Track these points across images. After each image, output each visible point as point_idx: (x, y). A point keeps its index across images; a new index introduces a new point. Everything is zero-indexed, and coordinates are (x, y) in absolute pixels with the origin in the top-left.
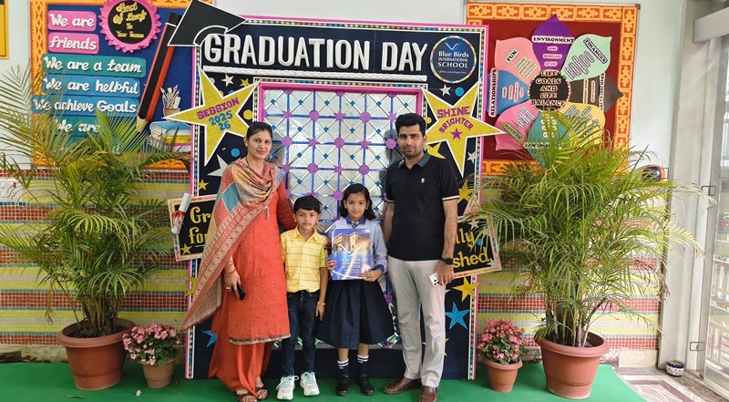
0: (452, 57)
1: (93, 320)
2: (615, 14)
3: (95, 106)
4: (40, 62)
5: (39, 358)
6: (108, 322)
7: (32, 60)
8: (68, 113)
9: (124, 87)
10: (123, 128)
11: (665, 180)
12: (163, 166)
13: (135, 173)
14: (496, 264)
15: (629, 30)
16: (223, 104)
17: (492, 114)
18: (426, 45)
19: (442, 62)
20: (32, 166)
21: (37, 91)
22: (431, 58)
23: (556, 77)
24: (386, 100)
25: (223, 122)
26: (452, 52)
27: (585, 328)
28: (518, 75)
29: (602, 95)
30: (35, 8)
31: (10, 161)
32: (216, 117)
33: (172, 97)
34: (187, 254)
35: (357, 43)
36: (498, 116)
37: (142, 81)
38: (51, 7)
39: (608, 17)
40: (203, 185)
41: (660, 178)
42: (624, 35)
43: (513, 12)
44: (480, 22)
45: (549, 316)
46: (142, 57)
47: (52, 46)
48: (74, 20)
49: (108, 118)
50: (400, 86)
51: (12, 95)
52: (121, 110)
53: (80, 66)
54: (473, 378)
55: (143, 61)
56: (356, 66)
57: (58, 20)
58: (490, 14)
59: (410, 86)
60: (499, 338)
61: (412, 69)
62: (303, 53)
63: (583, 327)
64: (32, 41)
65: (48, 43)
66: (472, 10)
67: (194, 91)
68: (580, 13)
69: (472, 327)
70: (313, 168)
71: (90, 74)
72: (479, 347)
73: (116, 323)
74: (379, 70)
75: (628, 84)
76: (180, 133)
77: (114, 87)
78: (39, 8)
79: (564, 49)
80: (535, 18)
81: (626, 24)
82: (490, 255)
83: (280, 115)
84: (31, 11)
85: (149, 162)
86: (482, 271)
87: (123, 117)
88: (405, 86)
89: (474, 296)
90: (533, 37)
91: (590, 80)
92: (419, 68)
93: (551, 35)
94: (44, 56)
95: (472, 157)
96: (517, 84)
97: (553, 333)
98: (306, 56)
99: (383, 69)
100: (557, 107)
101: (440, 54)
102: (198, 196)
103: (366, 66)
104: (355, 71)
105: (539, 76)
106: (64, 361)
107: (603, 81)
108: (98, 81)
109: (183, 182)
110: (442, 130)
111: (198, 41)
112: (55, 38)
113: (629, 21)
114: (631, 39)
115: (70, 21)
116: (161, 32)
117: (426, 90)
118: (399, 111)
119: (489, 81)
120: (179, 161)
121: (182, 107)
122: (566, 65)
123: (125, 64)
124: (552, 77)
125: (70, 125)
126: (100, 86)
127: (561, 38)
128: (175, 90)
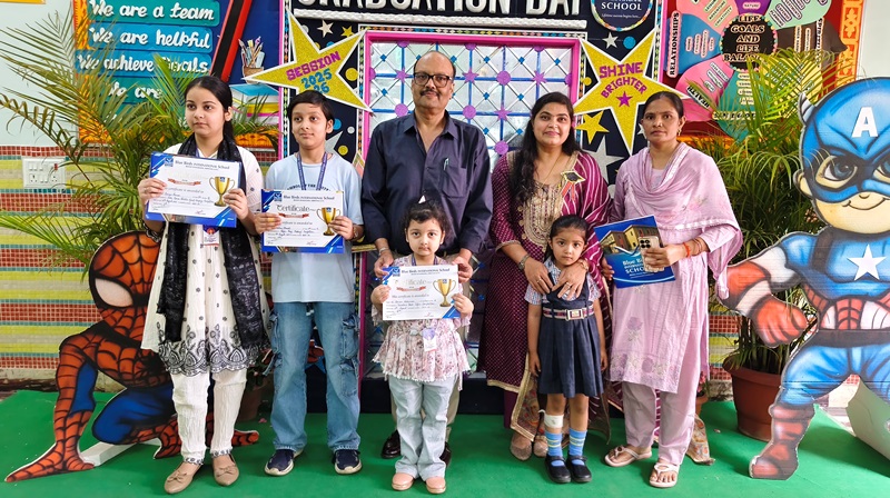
3: (155, 64)
4: (85, 6)
7: (74, 4)
8: (121, 74)
9: (192, 39)
12: (243, 142)
16: (320, 61)
17: (672, 73)
19: (607, 2)
21: (82, 46)
23: (758, 23)
24: (529, 54)
25: (320, 84)
28: (708, 21)
32: (311, 77)
33: (253, 52)
36: (679, 76)
37: (215, 31)
50: (550, 35)
52: (189, 69)
53: (136, 12)
56: (493, 8)
59: (564, 35)
61: (567, 12)
67: (283, 43)
74: (523, 14)
75: (854, 33)
76: (270, 99)
77: (179, 39)
83: (391, 76)
88: (557, 35)
92: (576, 10)
96: (706, 33)
97: (750, 359)
99: (528, 12)
103: (506, 8)
104: (492, 15)
105: (734, 23)
107: (821, 28)
108: (159, 32)
110: (605, 94)
117: (586, 41)
118: (549, 70)
119: (668, 28)
120: (264, 137)
121: (266, 65)
122: (772, 7)
123: (192, 9)
124: (752, 24)
125: (125, 90)
126: (162, 38)
128: (257, 43)
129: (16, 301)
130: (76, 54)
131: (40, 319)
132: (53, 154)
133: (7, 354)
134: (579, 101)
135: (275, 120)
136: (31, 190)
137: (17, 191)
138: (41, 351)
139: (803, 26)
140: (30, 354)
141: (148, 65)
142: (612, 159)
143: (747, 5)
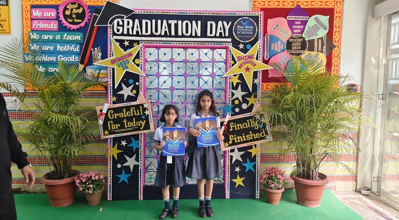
0: (244, 28)
1: (59, 170)
2: (331, 4)
3: (57, 59)
4: (28, 36)
5: (31, 191)
6: (67, 172)
7: (23, 34)
8: (43, 62)
9: (72, 48)
10: (72, 70)
11: (359, 92)
12: (93, 89)
13: (79, 93)
14: (269, 138)
15: (338, 12)
16: (124, 56)
17: (266, 58)
18: (230, 23)
19: (239, 31)
20: (25, 90)
21: (27, 51)
22: (233, 29)
23: (300, 38)
24: (210, 52)
25: (124, 66)
26: (245, 26)
27: (317, 170)
28: (280, 37)
29: (325, 47)
30: (24, 7)
31: (13, 88)
32: (120, 63)
33: (97, 53)
34: (107, 135)
35: (194, 22)
36: (269, 59)
37: (81, 44)
38: (33, 7)
39: (327, 5)
40: (115, 99)
41: (356, 90)
42: (336, 15)
43: (276, 4)
44: (259, 10)
45: (298, 165)
46: (81, 32)
47: (34, 27)
48: (45, 13)
49: (64, 65)
50: (217, 44)
51: (13, 53)
52: (71, 60)
53: (49, 37)
54: (258, 198)
55: (82, 34)
56: (194, 34)
57: (37, 13)
58: (264, 5)
59: (223, 44)
60: (272, 176)
61: (223, 35)
62: (165, 28)
63: (315, 169)
64: (23, 24)
65: (31, 26)
66: (255, 3)
67: (109, 49)
68: (312, 3)
69: (258, 171)
70: (172, 89)
71: (54, 41)
72: (261, 181)
73: (70, 172)
74: (206, 36)
75: (339, 41)
76: (102, 72)
77: (67, 48)
78: (26, 7)
79: (304, 23)
80: (288, 7)
81: (337, 9)
82: (267, 133)
83: (154, 61)
84: (22, 9)
85: (86, 87)
86: (262, 141)
87: (72, 64)
88: (220, 44)
89: (258, 155)
90: (287, 17)
91: (318, 39)
92: (227, 35)
93: (297, 16)
94: (29, 32)
95: (256, 81)
96: (279, 42)
97: (300, 173)
98: (167, 30)
99: (208, 36)
100: (300, 54)
101: (238, 27)
102: (112, 105)
103: (199, 35)
104: (193, 37)
105: (290, 38)
106: (44, 193)
107: (325, 39)
108: (58, 45)
109: (104, 98)
110: (240, 67)
111: (110, 23)
112: (36, 24)
113: (339, 7)
114: (340, 17)
115: (43, 14)
116: (91, 19)
117: (231, 46)
118: (217, 58)
119: (264, 41)
120: (102, 86)
121: (102, 58)
122: (305, 31)
123: (72, 36)
124: (298, 38)
125: (44, 69)
126: (59, 47)
127: (302, 17)
128: (99, 49)
134: (229, 70)
142: (244, 93)
143: (295, 31)
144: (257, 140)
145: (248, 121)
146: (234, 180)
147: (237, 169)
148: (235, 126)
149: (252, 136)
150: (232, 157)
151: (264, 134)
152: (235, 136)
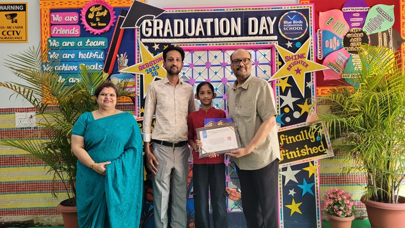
0: (292, 24)
3: (78, 67)
4: (46, 43)
5: (45, 224)
7: (41, 42)
8: (63, 72)
9: (95, 55)
12: (119, 100)
14: (330, 153)
16: (154, 61)
17: (320, 58)
18: (275, 18)
19: (286, 27)
21: (44, 60)
22: (279, 25)
23: (360, 32)
26: (292, 21)
27: (396, 192)
28: (334, 32)
29: (391, 42)
30: (43, 12)
32: (150, 69)
33: (123, 59)
35: (233, 19)
36: (324, 59)
37: (105, 51)
38: (53, 11)
42: (402, 3)
44: (308, 2)
45: (370, 185)
46: (105, 37)
47: (53, 33)
48: (66, 17)
50: (260, 43)
52: (94, 68)
53: (70, 44)
55: (106, 39)
56: (233, 33)
57: (57, 18)
59: (267, 43)
60: (338, 201)
61: (268, 33)
62: (200, 28)
64: (41, 31)
65: (51, 32)
67: (137, 54)
69: (317, 194)
71: (76, 49)
74: (247, 35)
76: (131, 80)
77: (90, 55)
78: (45, 12)
79: (364, 15)
82: (326, 147)
84: (41, 14)
86: (321, 157)
88: (264, 43)
89: (317, 174)
90: (343, 9)
91: (383, 33)
92: (272, 32)
93: (354, 7)
94: (48, 39)
95: (309, 85)
96: (335, 38)
97: (374, 196)
98: (202, 29)
99: (249, 34)
101: (285, 22)
102: (140, 117)
103: (239, 33)
104: (233, 36)
105: (349, 33)
107: (391, 32)
108: (80, 52)
109: (131, 110)
110: (288, 69)
111: (138, 25)
112: (55, 30)
115: (64, 19)
116: (116, 22)
117: (277, 45)
118: (261, 59)
119: (316, 37)
120: (128, 98)
121: (129, 65)
122: (366, 24)
123: (95, 42)
124: (357, 33)
125: (64, 79)
126: (81, 55)
127: (361, 8)
128: (125, 55)
129: (10, 182)
130: (42, 64)
131: (21, 191)
132: (30, 111)
133: (4, 209)
134: (276, 73)
135: (133, 90)
136: (19, 128)
137: (12, 129)
138: (21, 207)
139: (382, 32)
140: (15, 209)
141: (75, 68)
142: (295, 99)
143: (353, 25)
144: (315, 155)
145: (302, 132)
146: (289, 206)
147: (292, 192)
148: (287, 139)
149: (307, 150)
150: (284, 177)
151: (323, 147)
152: (287, 151)
